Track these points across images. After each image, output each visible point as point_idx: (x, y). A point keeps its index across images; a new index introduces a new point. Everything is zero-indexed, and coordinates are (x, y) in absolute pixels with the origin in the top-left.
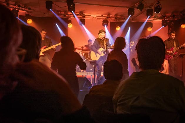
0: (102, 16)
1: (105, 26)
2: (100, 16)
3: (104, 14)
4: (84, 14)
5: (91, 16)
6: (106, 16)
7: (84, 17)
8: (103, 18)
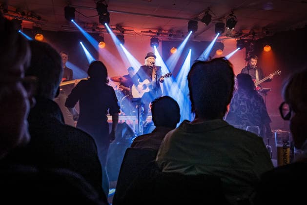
0: (150, 32)
1: (155, 47)
2: (147, 32)
3: (153, 29)
4: (123, 28)
5: (133, 30)
6: (155, 31)
7: (123, 32)
8: (151, 34)
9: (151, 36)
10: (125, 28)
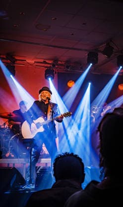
0: (45, 62)
1: (50, 79)
2: (41, 63)
3: (48, 59)
4: (14, 58)
5: (25, 60)
6: (50, 62)
7: (14, 62)
8: (46, 65)
9: (46, 67)
10: (17, 58)
